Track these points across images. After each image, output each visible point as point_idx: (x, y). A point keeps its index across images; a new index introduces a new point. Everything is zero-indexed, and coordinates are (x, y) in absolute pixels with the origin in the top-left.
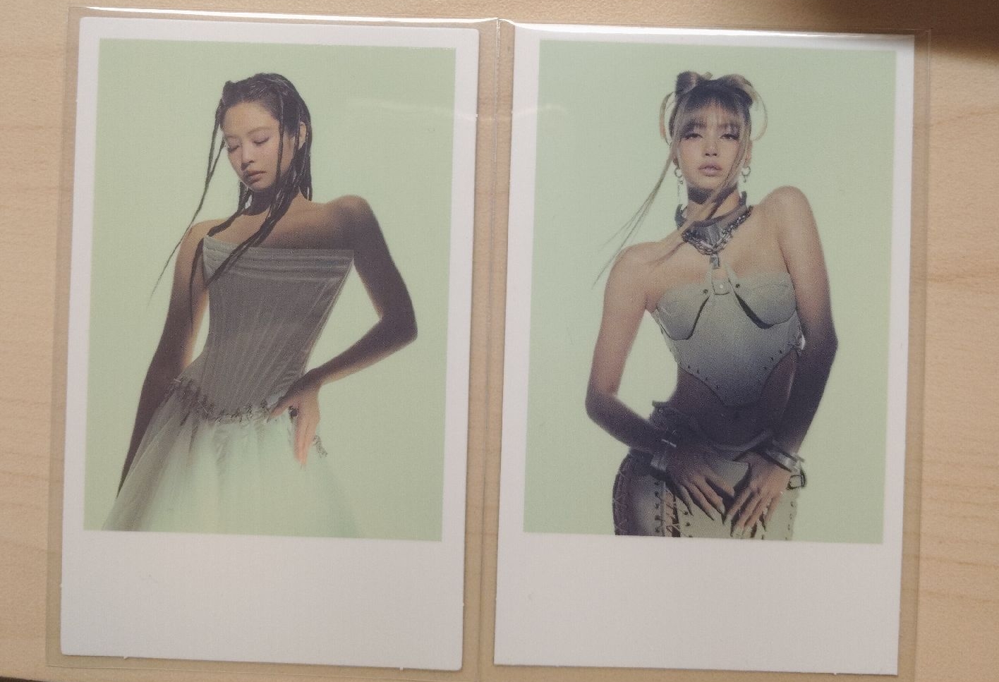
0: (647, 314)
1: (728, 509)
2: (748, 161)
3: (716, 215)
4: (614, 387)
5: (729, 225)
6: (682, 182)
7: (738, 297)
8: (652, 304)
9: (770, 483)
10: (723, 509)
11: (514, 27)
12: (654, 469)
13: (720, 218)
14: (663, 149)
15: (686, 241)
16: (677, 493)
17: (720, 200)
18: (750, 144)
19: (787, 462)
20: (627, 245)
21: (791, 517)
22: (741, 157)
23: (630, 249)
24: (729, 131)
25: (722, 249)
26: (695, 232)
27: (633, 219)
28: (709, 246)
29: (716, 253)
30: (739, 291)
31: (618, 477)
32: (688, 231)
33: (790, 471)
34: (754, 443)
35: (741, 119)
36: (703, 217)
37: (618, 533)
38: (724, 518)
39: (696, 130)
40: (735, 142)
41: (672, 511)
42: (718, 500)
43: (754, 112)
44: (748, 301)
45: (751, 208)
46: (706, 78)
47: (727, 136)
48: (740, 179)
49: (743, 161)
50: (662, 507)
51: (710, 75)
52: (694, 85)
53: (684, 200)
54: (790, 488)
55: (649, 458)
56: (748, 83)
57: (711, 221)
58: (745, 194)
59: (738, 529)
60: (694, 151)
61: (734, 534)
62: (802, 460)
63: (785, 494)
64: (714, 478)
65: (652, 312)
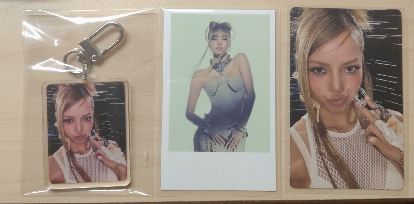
0: (203, 89)
2: (230, 46)
4: (194, 110)
5: (225, 64)
6: (212, 52)
7: (228, 84)
8: (204, 87)
9: (238, 136)
10: (225, 143)
11: (164, 10)
12: (205, 132)
13: (223, 62)
14: (206, 43)
15: (213, 69)
16: (212, 139)
17: (222, 57)
18: (231, 41)
19: (242, 130)
20: (196, 71)
21: (244, 145)
22: (228, 45)
23: (197, 71)
24: (224, 38)
25: (223, 71)
26: (216, 66)
27: (198, 63)
28: (220, 70)
29: (222, 72)
30: (228, 82)
31: (195, 135)
32: (214, 66)
33: (243, 132)
34: (233, 124)
35: (228, 34)
36: (218, 62)
37: (195, 151)
38: (225, 146)
39: (215, 38)
40: (226, 41)
41: (210, 144)
42: (223, 141)
43: (232, 32)
44: (231, 85)
45: (231, 59)
46: (218, 23)
47: (224, 39)
48: (228, 51)
49: (229, 46)
50: (208, 144)
51: (219, 22)
52: (215, 25)
53: (212, 57)
54: (243, 137)
55: (204, 129)
56: (229, 24)
57: (220, 63)
58: (229, 55)
59: (229, 149)
60: (215, 44)
62: (247, 129)
64: (222, 135)
65: (204, 89)
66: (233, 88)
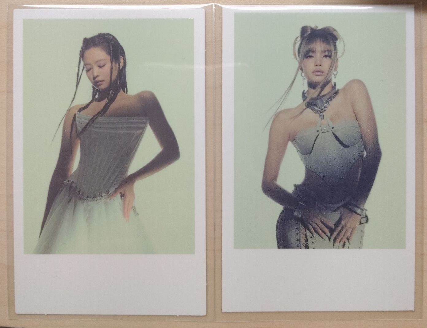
0: (290, 143)
1: (331, 234)
2: (336, 68)
3: (322, 94)
4: (275, 178)
5: (328, 99)
6: (305, 79)
7: (333, 133)
8: (292, 138)
9: (351, 221)
10: (329, 235)
11: (222, 7)
13: (324, 96)
14: (295, 64)
15: (308, 107)
16: (306, 227)
17: (323, 87)
18: (337, 59)
19: (359, 211)
20: (279, 110)
21: (362, 237)
22: (333, 66)
23: (281, 112)
24: (326, 54)
25: (325, 110)
26: (312, 103)
27: (282, 98)
28: (319, 109)
29: (322, 112)
30: (333, 130)
31: (278, 221)
32: (308, 102)
33: (360, 215)
34: (343, 203)
35: (332, 47)
36: (315, 95)
37: (279, 247)
38: (330, 239)
39: (311, 54)
40: (330, 59)
41: (304, 236)
42: (326, 230)
43: (339, 44)
44: (338, 135)
45: (338, 90)
46: (315, 29)
47: (326, 56)
48: (333, 77)
49: (334, 67)
50: (300, 235)
51: (317, 27)
52: (309, 32)
53: (306, 88)
54: (361, 223)
55: (293, 211)
56: (335, 30)
57: (319, 97)
58: (335, 84)
59: (337, 244)
60: (310, 64)
61: (334, 247)
62: (366, 210)
63: (358, 226)
64: (325, 220)
65: (292, 142)
66: (342, 140)
